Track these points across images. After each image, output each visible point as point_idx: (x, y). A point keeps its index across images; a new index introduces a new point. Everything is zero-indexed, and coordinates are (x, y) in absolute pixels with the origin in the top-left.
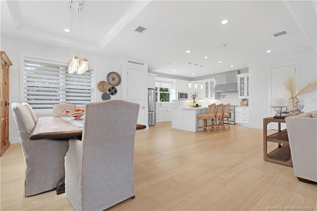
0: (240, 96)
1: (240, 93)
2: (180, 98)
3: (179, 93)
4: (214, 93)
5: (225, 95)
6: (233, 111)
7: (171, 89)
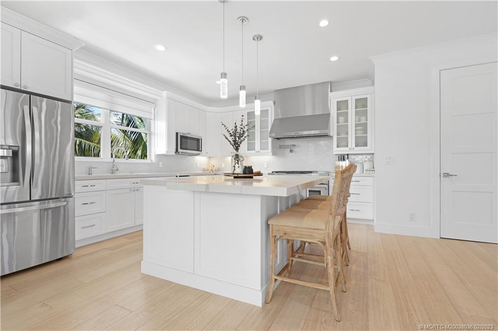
0: (338, 147)
1: (338, 139)
2: (180, 150)
3: (177, 134)
4: (270, 139)
5: (294, 145)
6: (326, 186)
7: (152, 122)
